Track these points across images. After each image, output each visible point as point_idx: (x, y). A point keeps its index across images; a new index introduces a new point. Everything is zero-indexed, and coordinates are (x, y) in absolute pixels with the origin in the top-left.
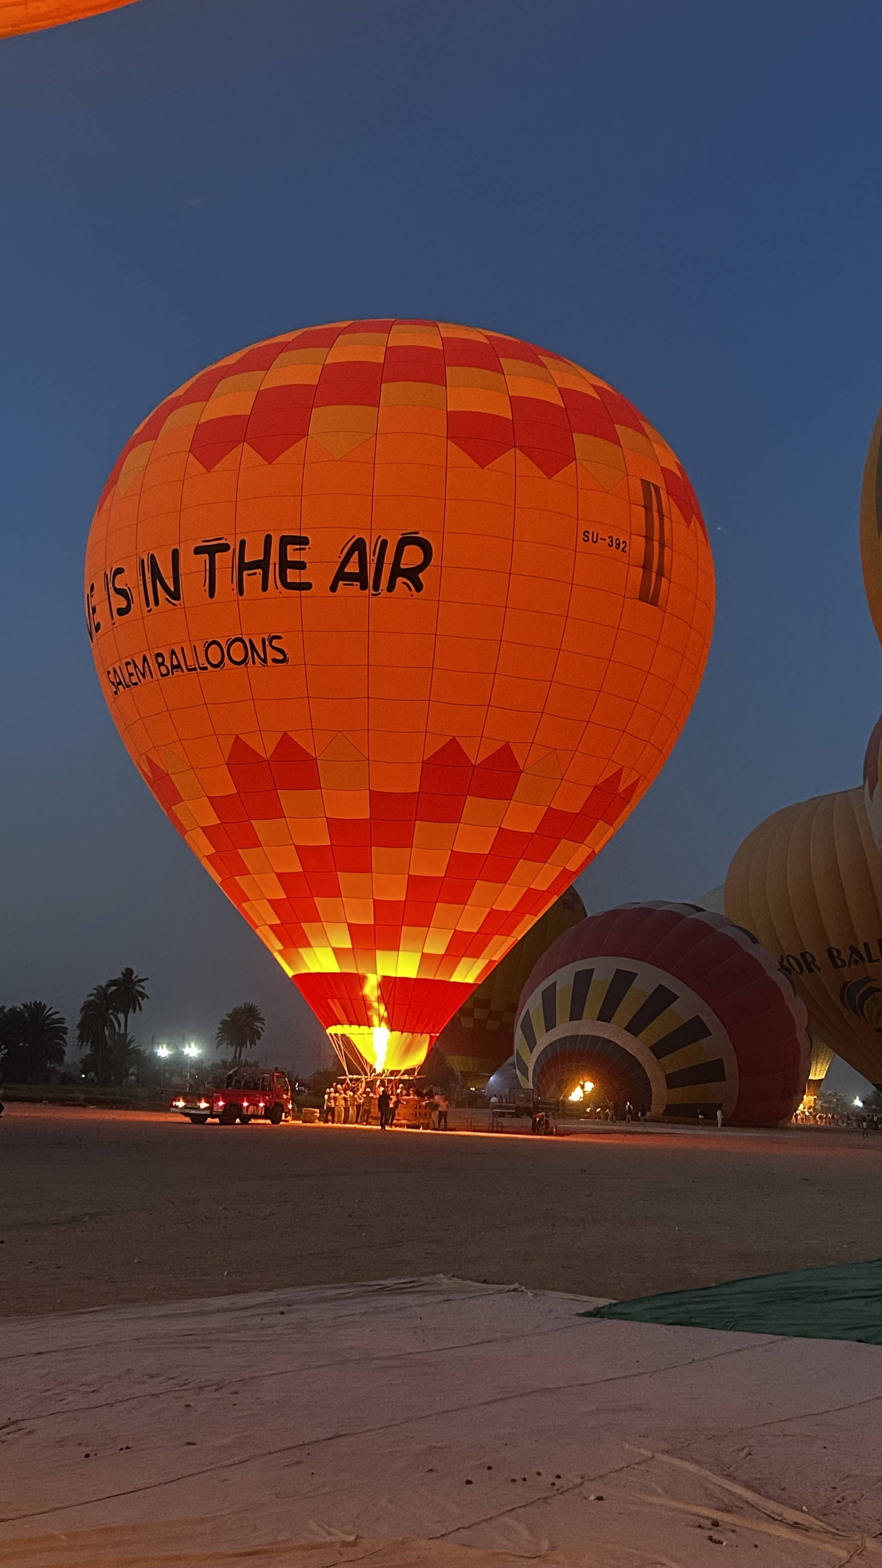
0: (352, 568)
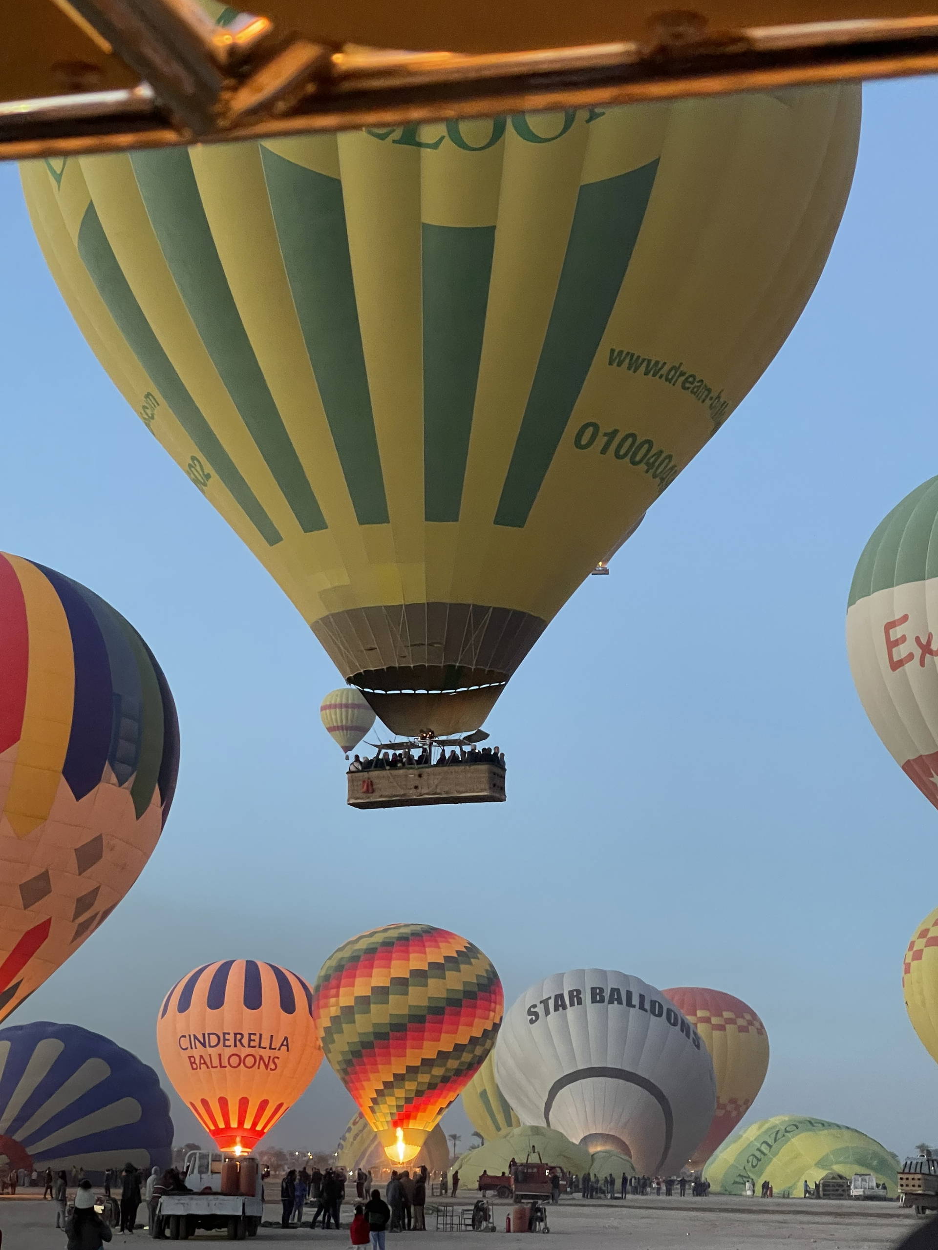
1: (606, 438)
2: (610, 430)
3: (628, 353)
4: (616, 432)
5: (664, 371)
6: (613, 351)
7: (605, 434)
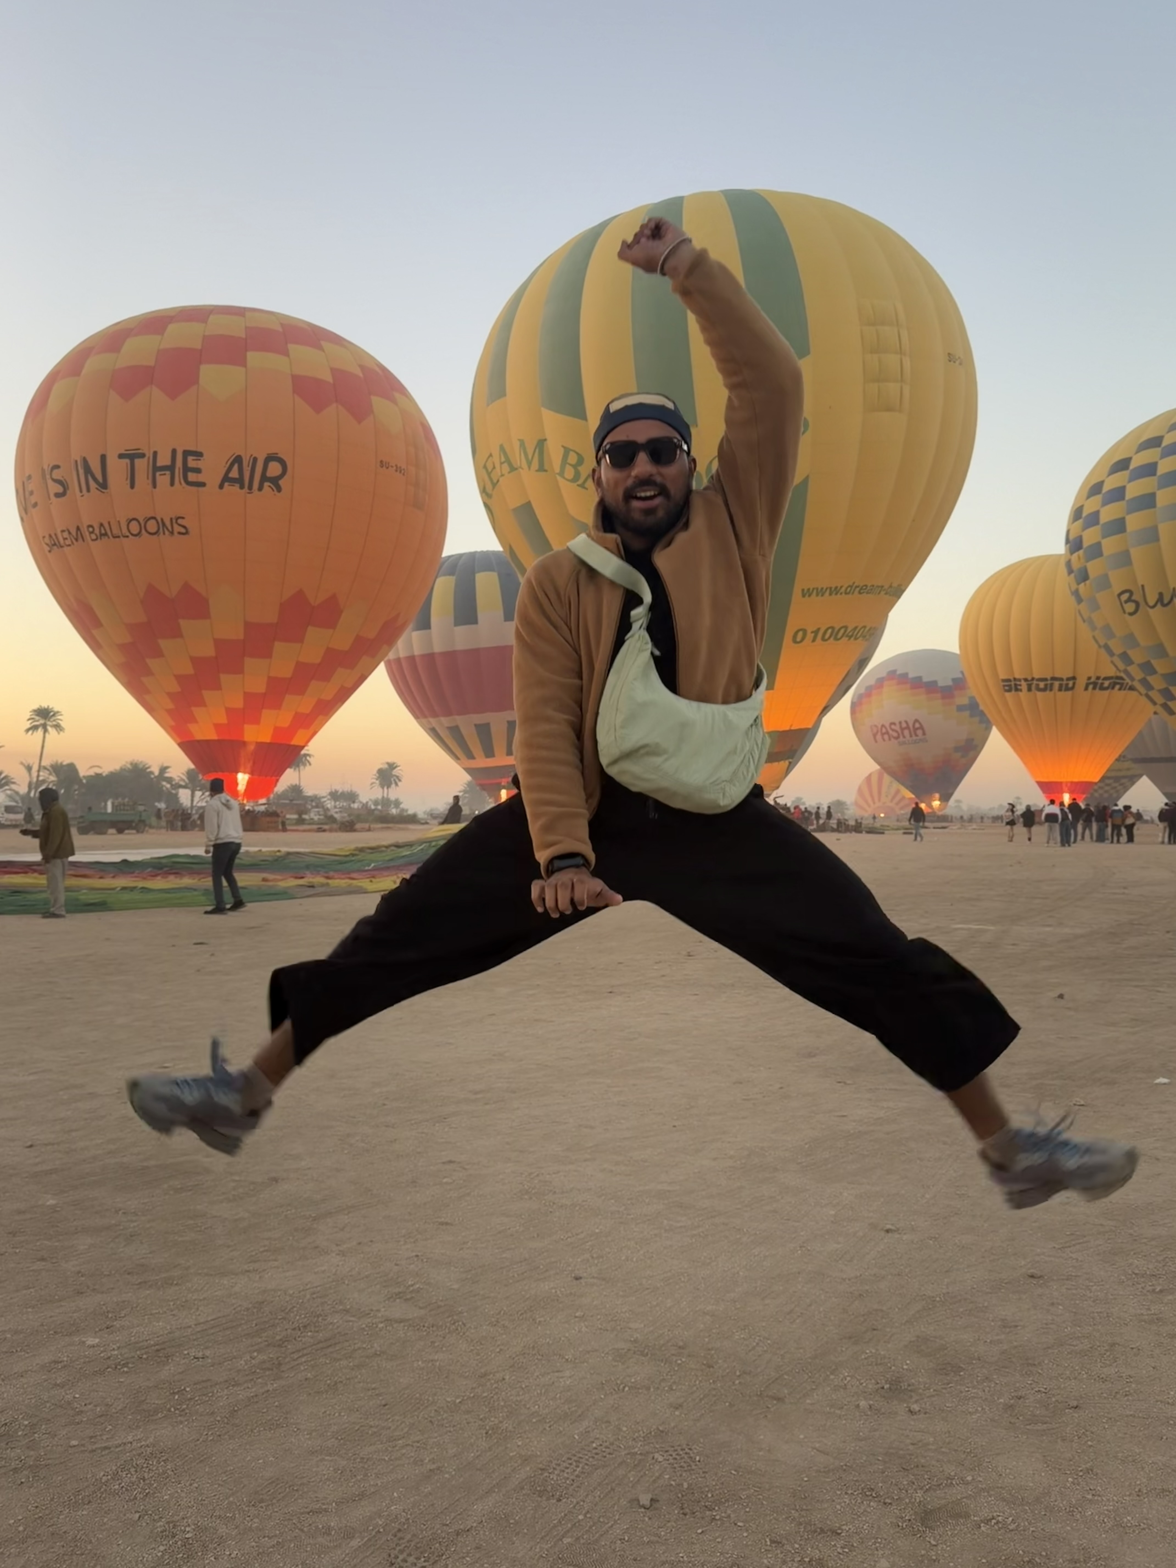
0: (234, 474)
1: (813, 635)
2: (815, 629)
3: (813, 589)
4: (819, 629)
5: (843, 590)
6: (803, 590)
7: (812, 632)
